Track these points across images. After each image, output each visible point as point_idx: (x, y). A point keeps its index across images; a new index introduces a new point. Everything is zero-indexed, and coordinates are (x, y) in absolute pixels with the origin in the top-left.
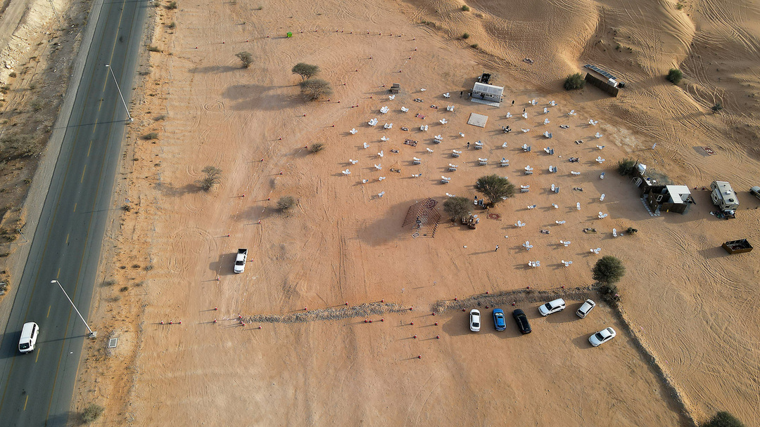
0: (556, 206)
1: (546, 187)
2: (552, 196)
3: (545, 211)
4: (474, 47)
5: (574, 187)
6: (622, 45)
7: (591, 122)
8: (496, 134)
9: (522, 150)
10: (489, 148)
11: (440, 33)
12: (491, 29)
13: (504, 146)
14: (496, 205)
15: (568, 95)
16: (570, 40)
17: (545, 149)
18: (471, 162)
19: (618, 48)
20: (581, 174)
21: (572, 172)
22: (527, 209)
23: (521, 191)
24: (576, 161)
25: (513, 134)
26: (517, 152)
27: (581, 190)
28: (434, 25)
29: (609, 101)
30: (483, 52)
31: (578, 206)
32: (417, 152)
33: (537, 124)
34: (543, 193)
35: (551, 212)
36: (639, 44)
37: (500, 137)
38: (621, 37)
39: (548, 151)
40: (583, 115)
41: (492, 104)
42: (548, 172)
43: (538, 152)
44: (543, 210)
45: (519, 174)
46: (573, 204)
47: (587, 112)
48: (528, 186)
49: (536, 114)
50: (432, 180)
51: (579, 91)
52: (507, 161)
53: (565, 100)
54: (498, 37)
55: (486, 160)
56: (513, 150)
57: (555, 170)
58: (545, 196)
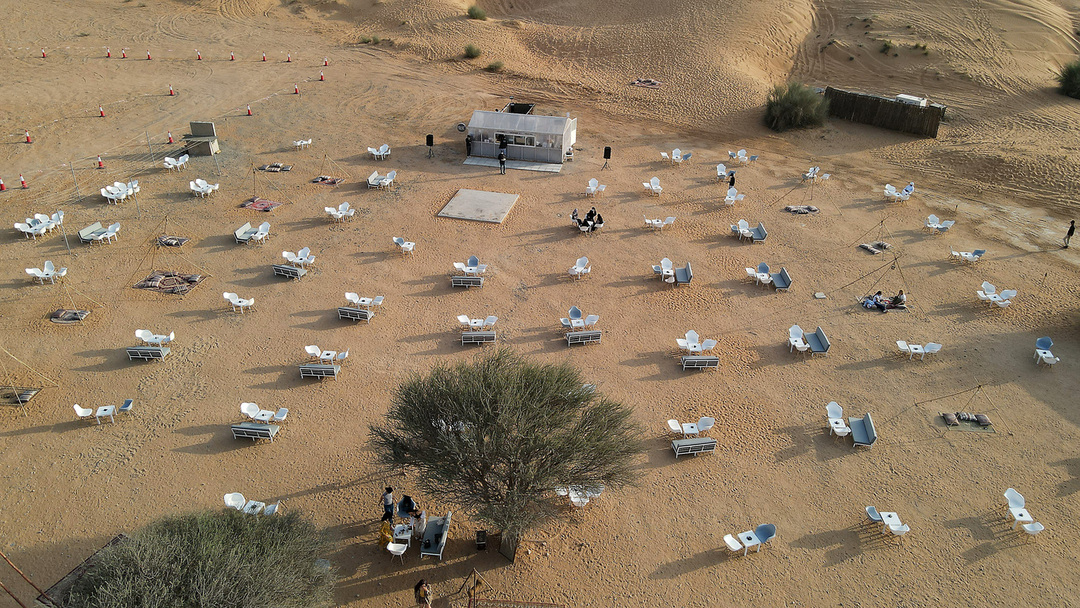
0: (893, 522)
1: (801, 417)
2: (846, 466)
3: (835, 558)
4: (492, 69)
5: (938, 408)
6: (895, 43)
7: (890, 190)
8: (546, 240)
9: (657, 281)
10: (514, 283)
11: (403, 55)
12: (540, 46)
13: (579, 269)
14: (528, 542)
15: (784, 141)
16: (753, 41)
17: (750, 271)
18: (424, 338)
19: (886, 49)
20: (944, 353)
21: (902, 345)
22: (725, 554)
23: (672, 451)
24: (896, 303)
25: (615, 237)
26: (635, 289)
27: (979, 422)
28: (391, 44)
29: (918, 148)
30: (517, 77)
31: (1019, 512)
32: (182, 315)
33: (700, 208)
34: (793, 453)
35: (873, 561)
36: (940, 37)
37: (562, 246)
38: (885, 29)
39: (764, 278)
40: (850, 181)
41: (536, 168)
42: (789, 353)
43: (722, 285)
44: (820, 554)
45: (655, 369)
46: (982, 503)
47: (862, 174)
48: (708, 422)
49: (690, 183)
50: (191, 431)
51: (814, 133)
52: (592, 319)
53: (778, 152)
54: (561, 55)
55: (492, 320)
56: (616, 285)
57: (818, 344)
58: (807, 466)
